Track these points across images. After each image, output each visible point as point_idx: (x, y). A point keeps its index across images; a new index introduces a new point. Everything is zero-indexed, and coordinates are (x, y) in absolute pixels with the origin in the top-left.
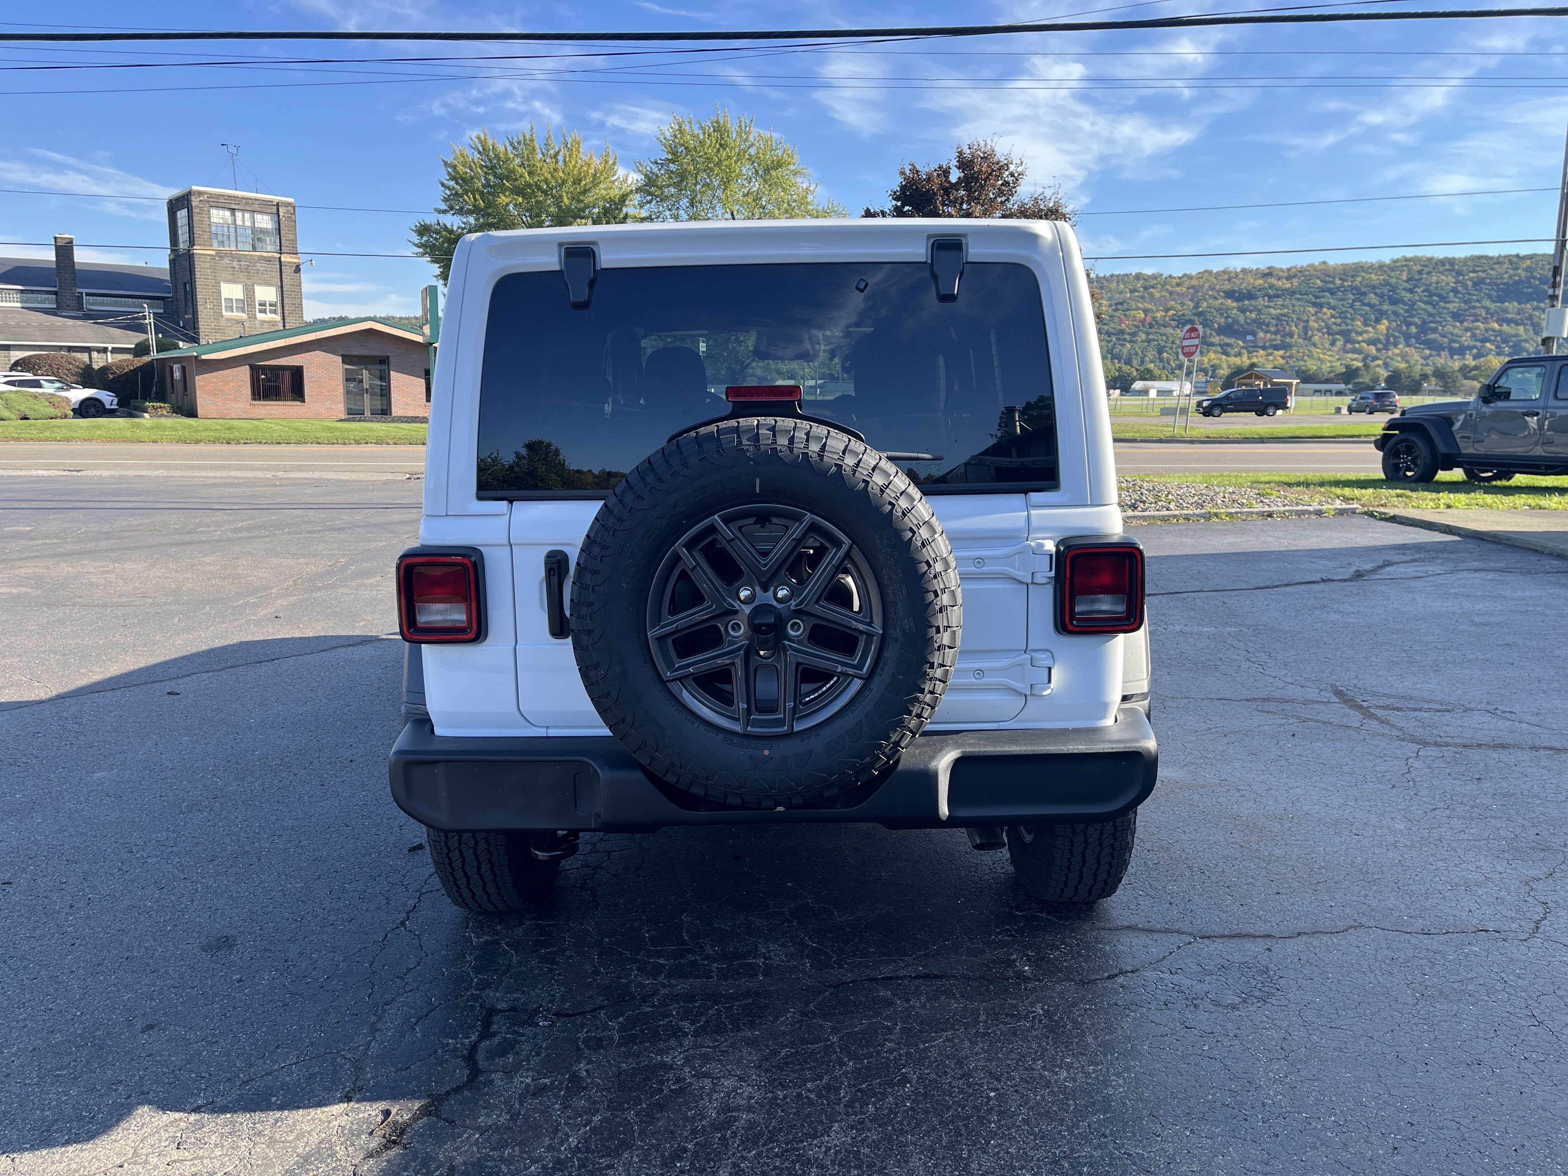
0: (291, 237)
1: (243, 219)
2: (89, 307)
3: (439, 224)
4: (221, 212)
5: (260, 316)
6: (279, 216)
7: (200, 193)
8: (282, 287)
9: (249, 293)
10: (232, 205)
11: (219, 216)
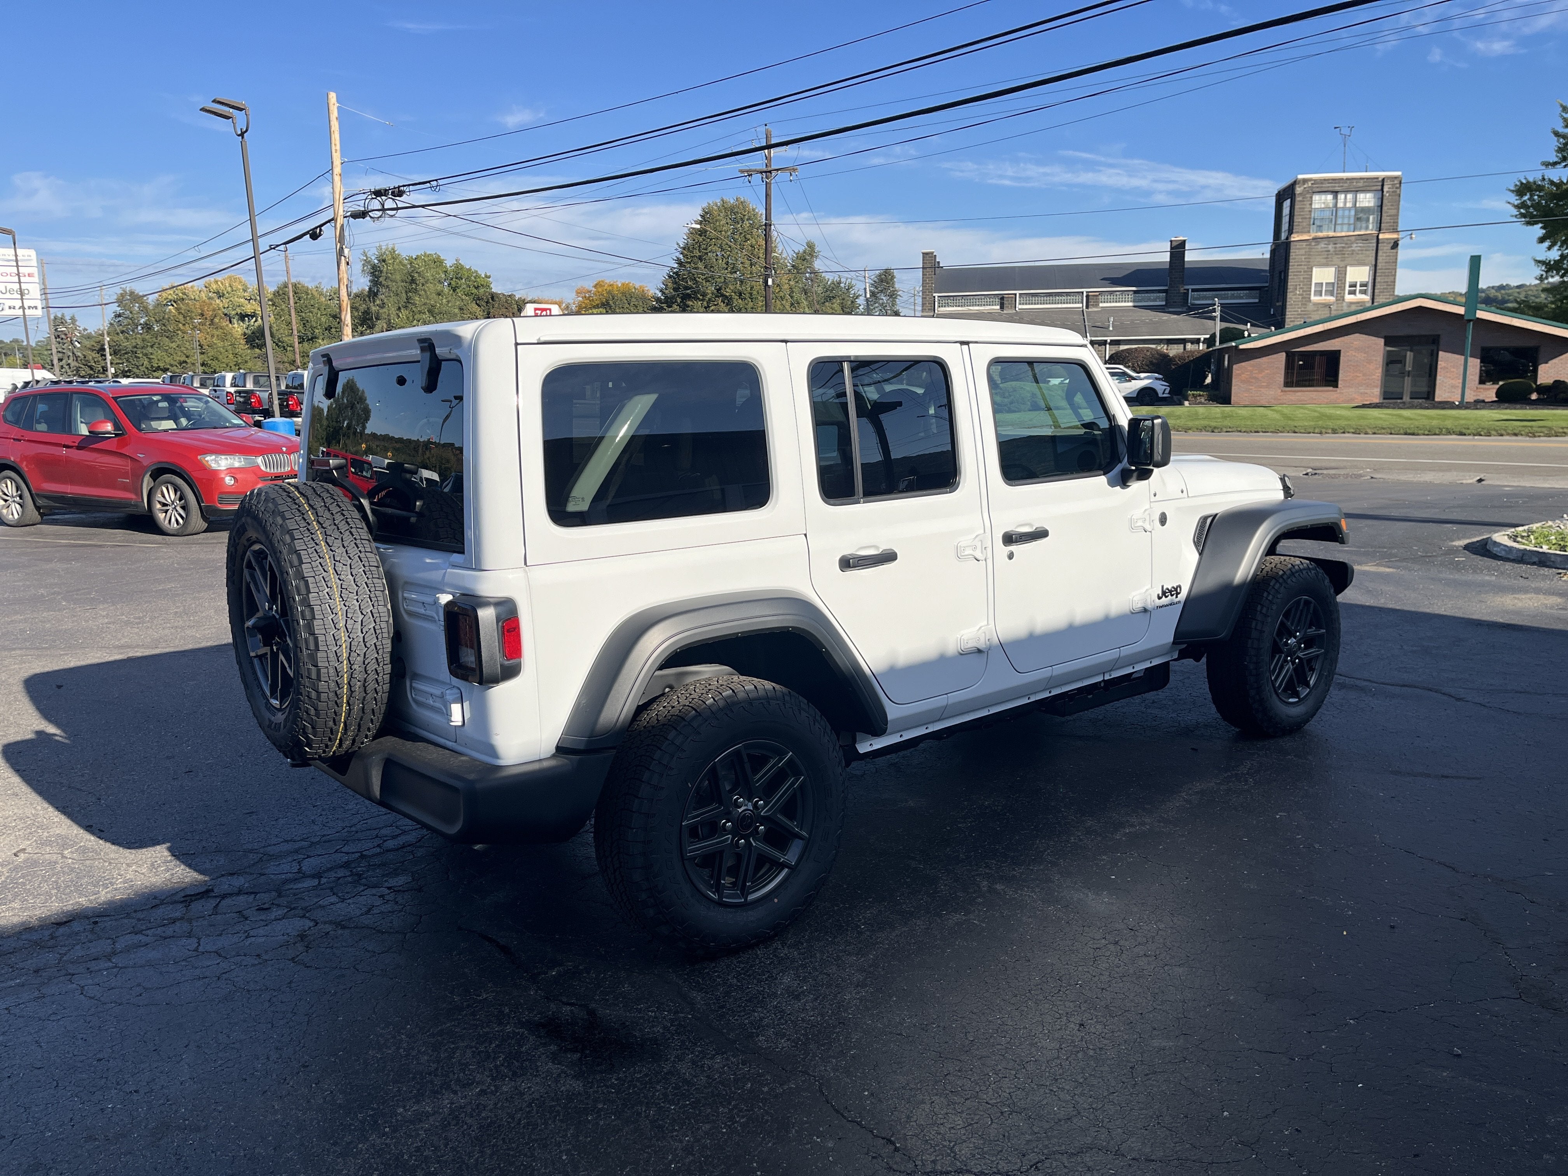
0: (1393, 212)
1: (1345, 200)
2: (1193, 302)
3: (1544, 179)
4: (1323, 197)
5: (1349, 298)
6: (1383, 192)
7: (1305, 181)
8: (1376, 266)
9: (1341, 275)
10: (1334, 189)
11: (1321, 201)
